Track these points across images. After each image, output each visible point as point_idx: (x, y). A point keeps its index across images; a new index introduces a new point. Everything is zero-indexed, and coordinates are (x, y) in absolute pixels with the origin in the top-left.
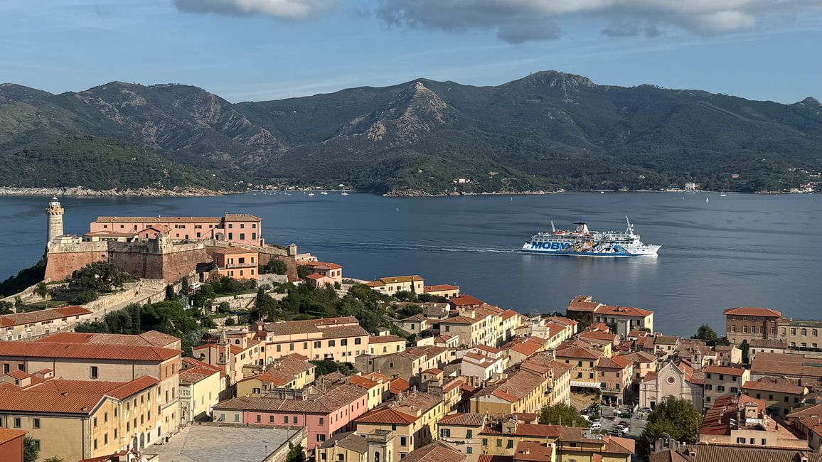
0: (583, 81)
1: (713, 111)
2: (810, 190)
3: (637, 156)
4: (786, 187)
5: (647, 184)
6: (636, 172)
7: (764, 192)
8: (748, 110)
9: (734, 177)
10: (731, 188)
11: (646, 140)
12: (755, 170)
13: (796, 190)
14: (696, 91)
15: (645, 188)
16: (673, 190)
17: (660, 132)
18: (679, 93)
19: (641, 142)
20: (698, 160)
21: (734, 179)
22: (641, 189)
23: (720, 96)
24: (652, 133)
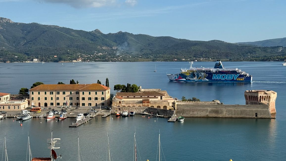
0: (8, 20)
1: (58, 33)
2: (80, 61)
3: (23, 50)
4: (71, 60)
5: (18, 60)
6: (14, 55)
7: (62, 62)
8: (73, 33)
9: (55, 56)
10: (51, 60)
11: (30, 44)
12: (63, 54)
13: (75, 61)
14: (54, 26)
15: (17, 61)
16: (29, 62)
17: (36, 41)
18: (48, 26)
19: (28, 45)
20: (45, 51)
21: (55, 57)
22: (15, 62)
23: (63, 28)
24: (33, 41)
